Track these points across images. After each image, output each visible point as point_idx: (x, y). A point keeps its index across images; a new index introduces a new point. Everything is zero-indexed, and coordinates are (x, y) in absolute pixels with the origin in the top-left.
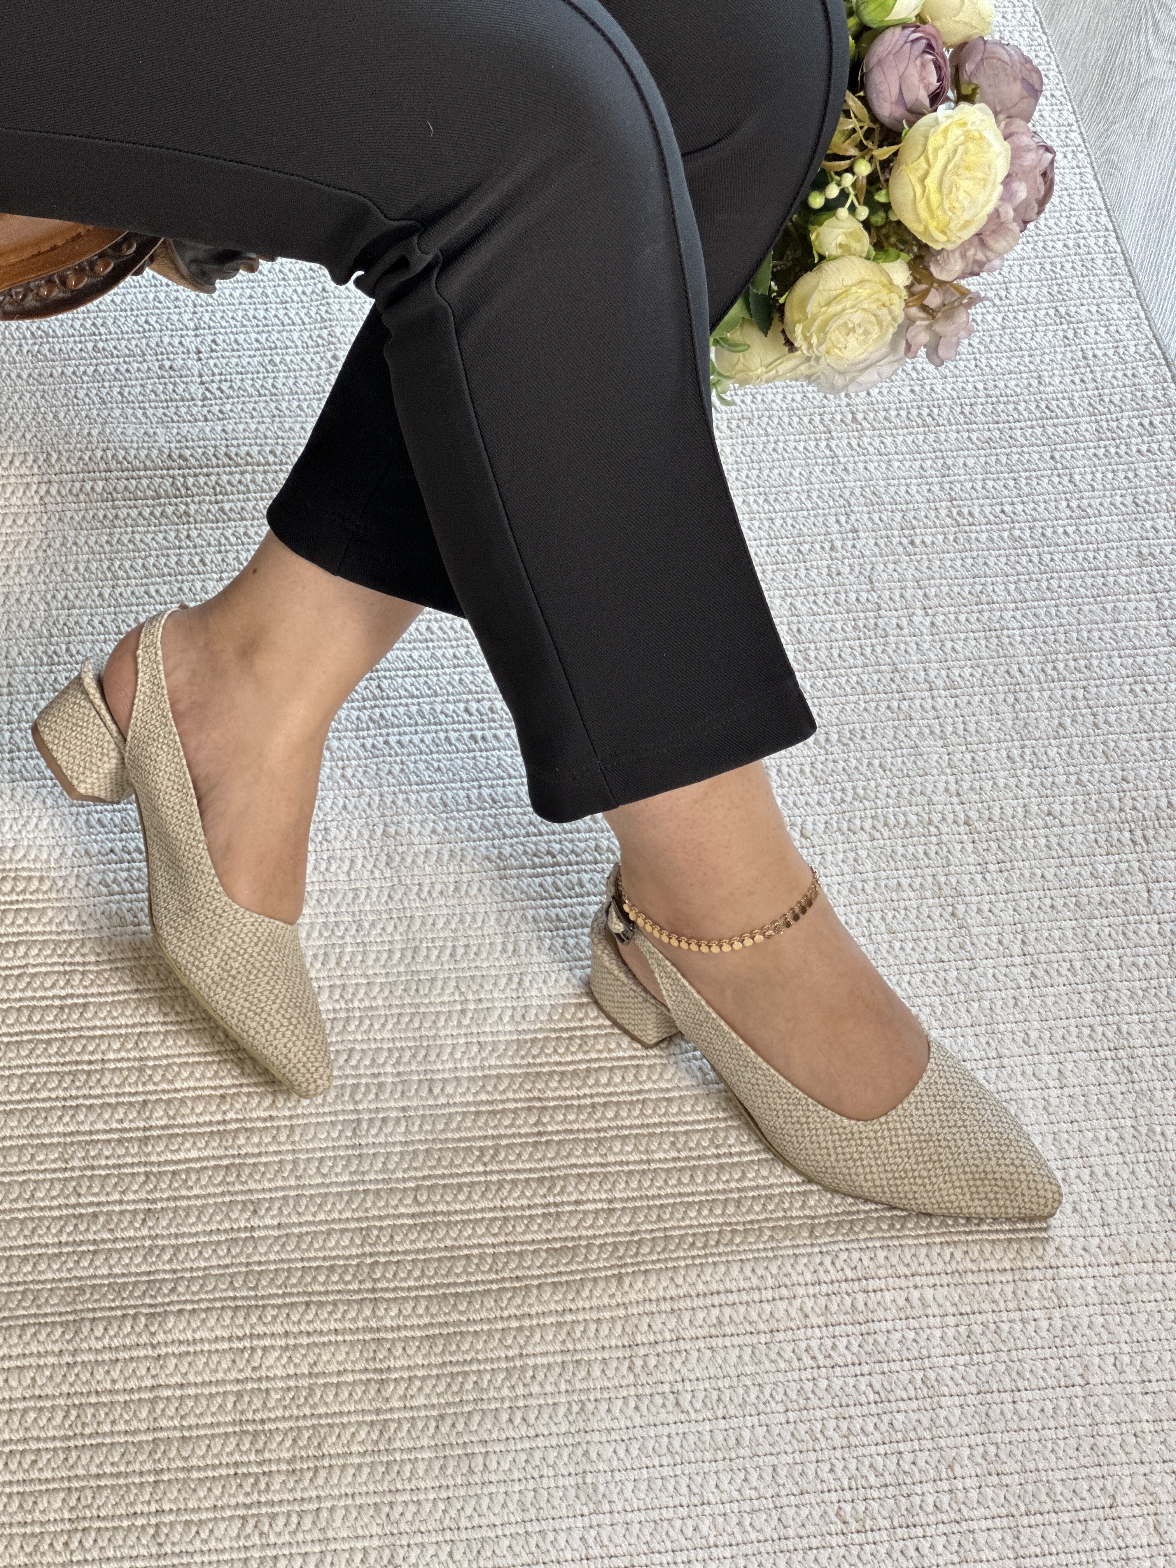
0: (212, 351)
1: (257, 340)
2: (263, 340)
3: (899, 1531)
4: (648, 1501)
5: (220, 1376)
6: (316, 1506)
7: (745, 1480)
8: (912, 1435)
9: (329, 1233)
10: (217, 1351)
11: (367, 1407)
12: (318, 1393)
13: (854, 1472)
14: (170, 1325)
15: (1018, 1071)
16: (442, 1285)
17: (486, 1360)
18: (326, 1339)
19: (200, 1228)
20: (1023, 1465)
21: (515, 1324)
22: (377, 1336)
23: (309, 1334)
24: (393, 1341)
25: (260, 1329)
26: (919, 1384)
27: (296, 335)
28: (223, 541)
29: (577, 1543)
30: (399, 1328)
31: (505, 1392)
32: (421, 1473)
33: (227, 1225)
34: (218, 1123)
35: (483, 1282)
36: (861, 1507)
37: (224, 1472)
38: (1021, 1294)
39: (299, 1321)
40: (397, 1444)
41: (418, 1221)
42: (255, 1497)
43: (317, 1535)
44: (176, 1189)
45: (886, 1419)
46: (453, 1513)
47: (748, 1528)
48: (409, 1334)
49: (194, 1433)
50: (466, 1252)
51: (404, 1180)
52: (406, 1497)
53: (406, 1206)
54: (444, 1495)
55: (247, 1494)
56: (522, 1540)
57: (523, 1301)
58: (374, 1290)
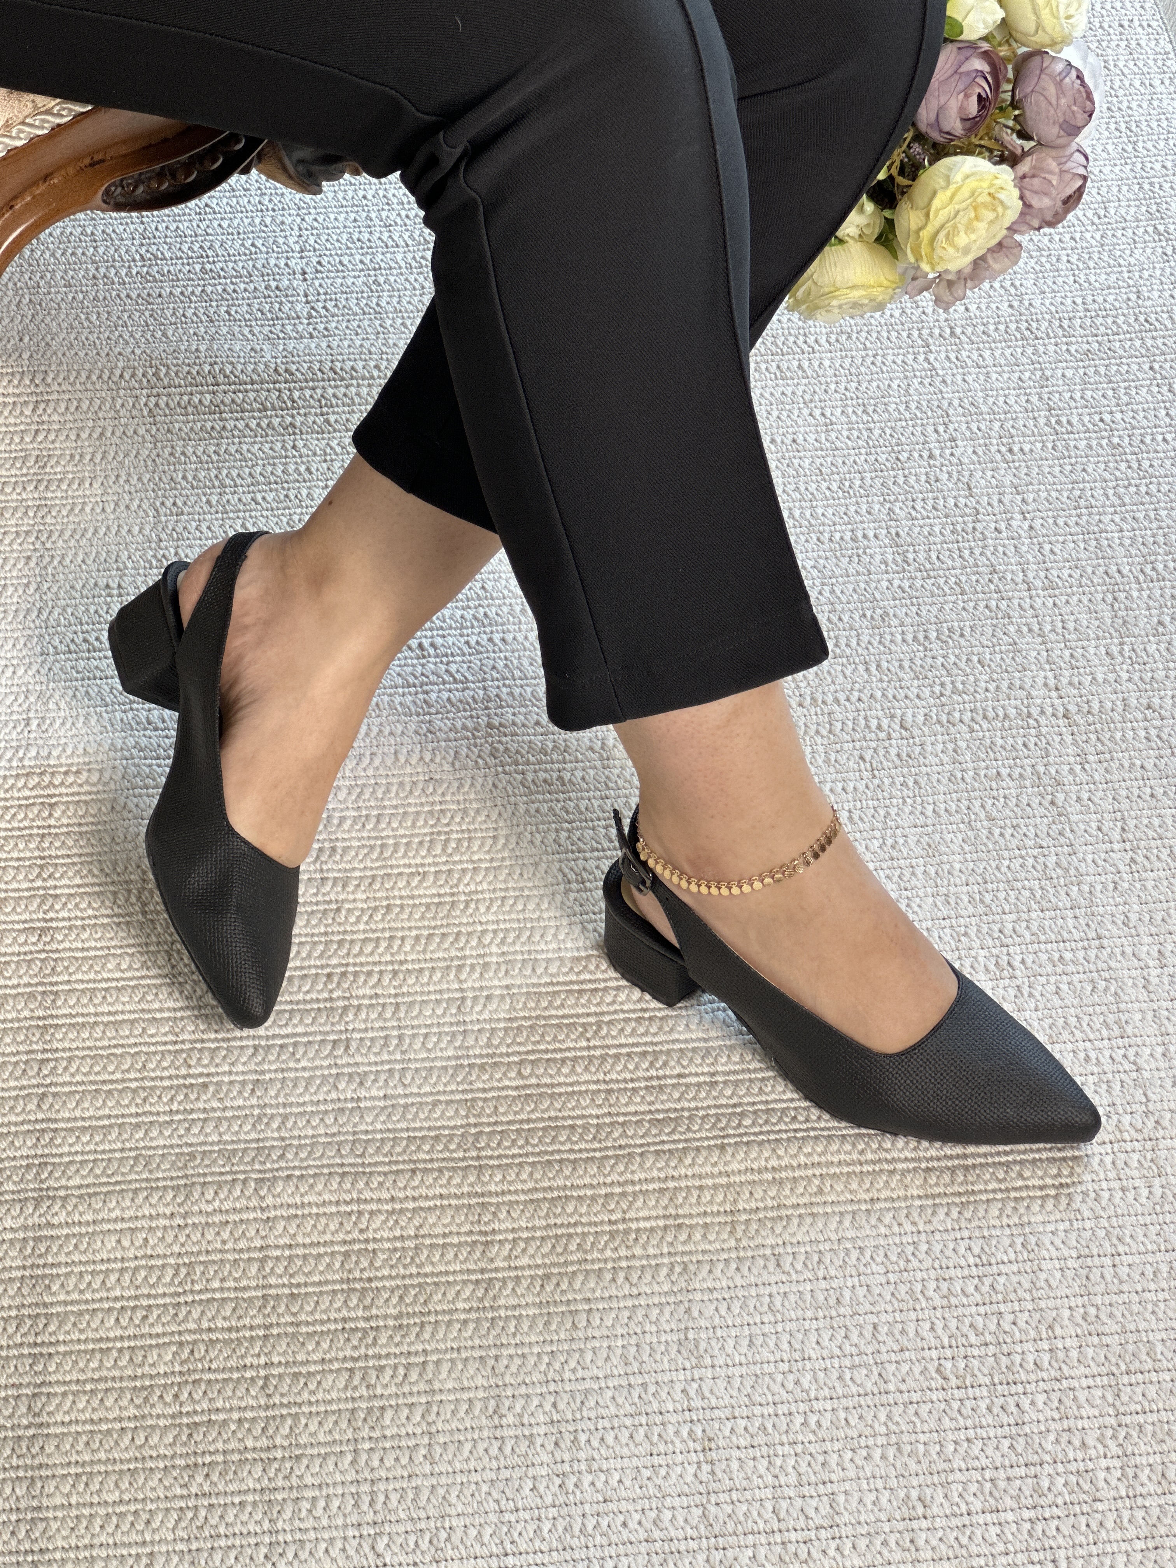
0: (317, 271)
1: (361, 262)
2: (367, 262)
3: (999, 1387)
4: (750, 1355)
5: (328, 1237)
6: (422, 1359)
7: (846, 1337)
8: (1013, 1296)
9: (435, 1104)
10: (325, 1214)
11: (473, 1267)
12: (426, 1253)
13: (955, 1331)
14: (279, 1189)
15: (1118, 951)
16: (546, 1153)
17: (590, 1224)
18: (431, 1203)
19: (307, 1098)
20: (1123, 1326)
21: (618, 1190)
22: (481, 1200)
23: (414, 1199)
24: (498, 1205)
25: (367, 1195)
26: (1019, 1247)
27: (399, 257)
28: (328, 450)
29: (678, 1396)
30: (503, 1193)
31: (608, 1253)
32: (526, 1329)
33: (334, 1096)
34: (326, 1000)
35: (586, 1150)
36: (962, 1364)
37: (332, 1327)
38: (1120, 1164)
39: (405, 1188)
40: (502, 1302)
41: (523, 1093)
42: (363, 1351)
43: (422, 1387)
44: (284, 1061)
45: (988, 1281)
46: (557, 1366)
47: (849, 1383)
48: (513, 1198)
49: (303, 1290)
50: (570, 1122)
51: (508, 1055)
52: (512, 1351)
53: (510, 1079)
54: (548, 1349)
55: (355, 1348)
56: (625, 1392)
57: (626, 1168)
58: (478, 1158)
